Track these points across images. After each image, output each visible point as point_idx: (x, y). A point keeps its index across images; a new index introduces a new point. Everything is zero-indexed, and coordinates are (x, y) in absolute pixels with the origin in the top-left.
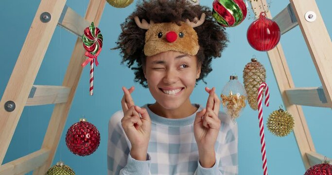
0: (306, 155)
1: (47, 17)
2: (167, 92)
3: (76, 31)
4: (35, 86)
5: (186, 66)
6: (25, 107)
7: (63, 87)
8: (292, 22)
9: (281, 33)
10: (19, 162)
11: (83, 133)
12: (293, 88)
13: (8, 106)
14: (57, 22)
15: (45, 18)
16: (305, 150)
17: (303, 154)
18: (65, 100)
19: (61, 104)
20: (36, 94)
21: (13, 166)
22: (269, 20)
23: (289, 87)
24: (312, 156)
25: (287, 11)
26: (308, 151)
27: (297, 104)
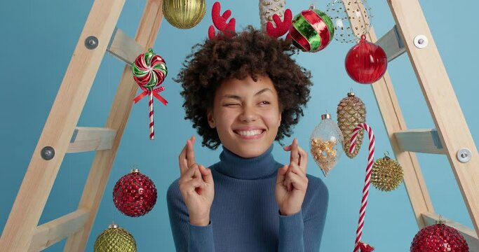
0: (422, 216)
1: (94, 42)
2: (245, 133)
3: (126, 59)
4: (78, 128)
5: (267, 103)
6: (66, 154)
7: (107, 129)
8: (400, 47)
9: (388, 60)
10: (53, 224)
11: (134, 188)
12: (405, 129)
13: (46, 153)
14: (106, 48)
15: (91, 43)
16: (420, 210)
17: (418, 215)
18: (110, 146)
19: (104, 151)
20: (78, 138)
21: (48, 229)
22: (371, 44)
23: (399, 129)
24: (429, 218)
25: (394, 33)
26: (425, 212)
27: (409, 150)
